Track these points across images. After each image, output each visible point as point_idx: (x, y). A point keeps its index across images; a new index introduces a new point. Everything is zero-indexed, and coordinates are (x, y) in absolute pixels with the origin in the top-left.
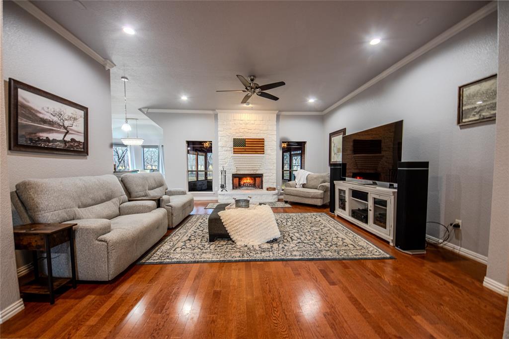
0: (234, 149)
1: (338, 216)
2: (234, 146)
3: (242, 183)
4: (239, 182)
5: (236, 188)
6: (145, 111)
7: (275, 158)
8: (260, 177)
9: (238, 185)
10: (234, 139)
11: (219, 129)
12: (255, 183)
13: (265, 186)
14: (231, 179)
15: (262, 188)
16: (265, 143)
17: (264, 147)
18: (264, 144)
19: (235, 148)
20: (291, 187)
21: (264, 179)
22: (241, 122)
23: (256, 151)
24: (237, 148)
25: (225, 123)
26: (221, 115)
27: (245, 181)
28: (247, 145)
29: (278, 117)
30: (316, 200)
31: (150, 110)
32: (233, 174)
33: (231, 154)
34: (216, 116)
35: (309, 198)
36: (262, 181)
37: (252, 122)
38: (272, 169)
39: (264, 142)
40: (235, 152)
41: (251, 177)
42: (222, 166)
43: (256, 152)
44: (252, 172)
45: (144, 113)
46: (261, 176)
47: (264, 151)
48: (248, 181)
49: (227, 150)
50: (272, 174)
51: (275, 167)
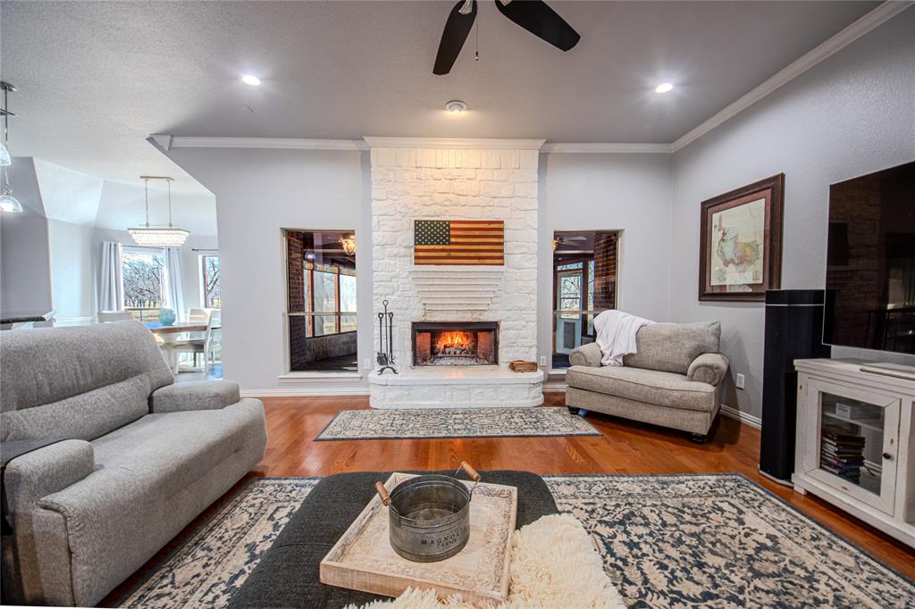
0: (416, 250)
1: (809, 495)
2: (417, 242)
3: (440, 345)
4: (433, 343)
5: (425, 360)
6: (165, 141)
7: (536, 277)
8: (489, 331)
9: (429, 352)
10: (417, 223)
11: (374, 194)
12: (475, 347)
13: (505, 355)
14: (410, 337)
15: (496, 362)
16: (506, 233)
17: (502, 244)
18: (502, 237)
19: (419, 247)
20: (589, 365)
21: (503, 336)
22: (437, 174)
23: (479, 258)
24: (426, 247)
25: (391, 177)
26: (381, 153)
27: (449, 341)
28: (453, 240)
29: (543, 158)
30: (686, 414)
31: (179, 142)
32: (414, 324)
33: (408, 264)
34: (365, 158)
35: (660, 405)
36: (496, 343)
37: (470, 173)
38: (525, 309)
39: (502, 230)
40: (419, 260)
41: (464, 331)
42: (383, 298)
43: (481, 260)
44: (468, 318)
45: (160, 148)
46: (492, 328)
47: (502, 258)
48: (457, 339)
49: (396, 255)
50: (524, 323)
51: (535, 302)
